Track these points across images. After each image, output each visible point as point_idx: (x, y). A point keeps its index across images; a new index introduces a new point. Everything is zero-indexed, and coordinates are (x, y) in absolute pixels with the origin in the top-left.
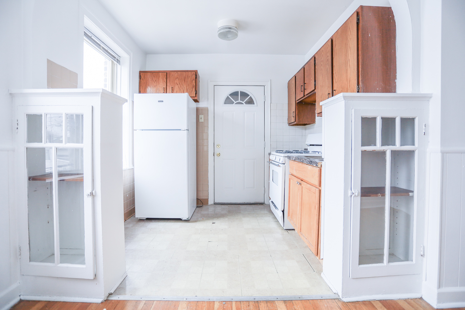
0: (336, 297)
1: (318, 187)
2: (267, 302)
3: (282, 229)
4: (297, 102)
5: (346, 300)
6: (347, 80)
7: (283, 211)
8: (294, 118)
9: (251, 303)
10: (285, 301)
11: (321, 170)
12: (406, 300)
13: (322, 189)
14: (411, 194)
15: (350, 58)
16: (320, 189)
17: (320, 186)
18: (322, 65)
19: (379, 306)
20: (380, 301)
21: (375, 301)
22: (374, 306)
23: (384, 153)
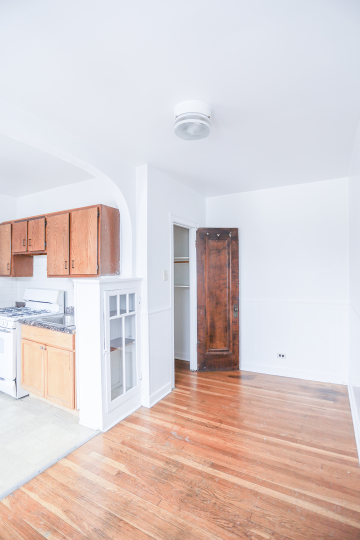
0: (99, 432)
1: (72, 350)
2: (52, 467)
3: (14, 400)
4: (13, 254)
5: (105, 431)
6: (87, 257)
7: (15, 380)
8: (10, 270)
9: (38, 478)
10: (66, 457)
11: (74, 336)
12: (135, 412)
13: (77, 351)
14: (134, 342)
15: (90, 240)
16: (74, 351)
17: (74, 349)
18: (56, 231)
19: (124, 423)
20: (124, 420)
21: (121, 421)
22: (122, 425)
23: (121, 319)
